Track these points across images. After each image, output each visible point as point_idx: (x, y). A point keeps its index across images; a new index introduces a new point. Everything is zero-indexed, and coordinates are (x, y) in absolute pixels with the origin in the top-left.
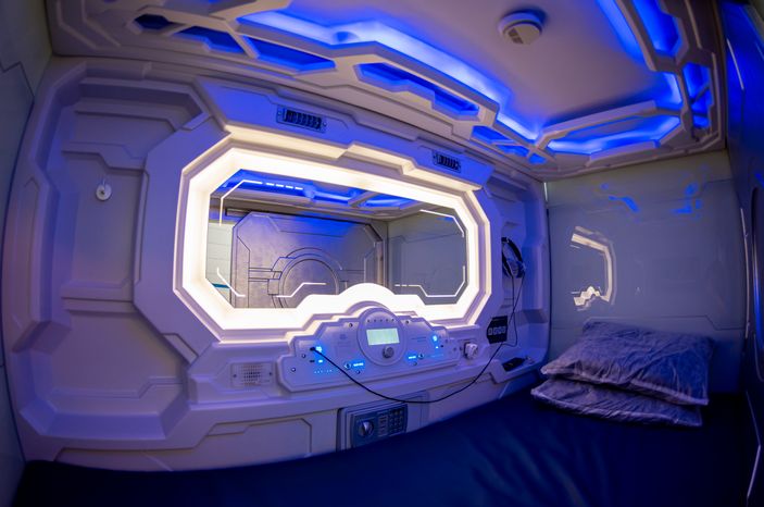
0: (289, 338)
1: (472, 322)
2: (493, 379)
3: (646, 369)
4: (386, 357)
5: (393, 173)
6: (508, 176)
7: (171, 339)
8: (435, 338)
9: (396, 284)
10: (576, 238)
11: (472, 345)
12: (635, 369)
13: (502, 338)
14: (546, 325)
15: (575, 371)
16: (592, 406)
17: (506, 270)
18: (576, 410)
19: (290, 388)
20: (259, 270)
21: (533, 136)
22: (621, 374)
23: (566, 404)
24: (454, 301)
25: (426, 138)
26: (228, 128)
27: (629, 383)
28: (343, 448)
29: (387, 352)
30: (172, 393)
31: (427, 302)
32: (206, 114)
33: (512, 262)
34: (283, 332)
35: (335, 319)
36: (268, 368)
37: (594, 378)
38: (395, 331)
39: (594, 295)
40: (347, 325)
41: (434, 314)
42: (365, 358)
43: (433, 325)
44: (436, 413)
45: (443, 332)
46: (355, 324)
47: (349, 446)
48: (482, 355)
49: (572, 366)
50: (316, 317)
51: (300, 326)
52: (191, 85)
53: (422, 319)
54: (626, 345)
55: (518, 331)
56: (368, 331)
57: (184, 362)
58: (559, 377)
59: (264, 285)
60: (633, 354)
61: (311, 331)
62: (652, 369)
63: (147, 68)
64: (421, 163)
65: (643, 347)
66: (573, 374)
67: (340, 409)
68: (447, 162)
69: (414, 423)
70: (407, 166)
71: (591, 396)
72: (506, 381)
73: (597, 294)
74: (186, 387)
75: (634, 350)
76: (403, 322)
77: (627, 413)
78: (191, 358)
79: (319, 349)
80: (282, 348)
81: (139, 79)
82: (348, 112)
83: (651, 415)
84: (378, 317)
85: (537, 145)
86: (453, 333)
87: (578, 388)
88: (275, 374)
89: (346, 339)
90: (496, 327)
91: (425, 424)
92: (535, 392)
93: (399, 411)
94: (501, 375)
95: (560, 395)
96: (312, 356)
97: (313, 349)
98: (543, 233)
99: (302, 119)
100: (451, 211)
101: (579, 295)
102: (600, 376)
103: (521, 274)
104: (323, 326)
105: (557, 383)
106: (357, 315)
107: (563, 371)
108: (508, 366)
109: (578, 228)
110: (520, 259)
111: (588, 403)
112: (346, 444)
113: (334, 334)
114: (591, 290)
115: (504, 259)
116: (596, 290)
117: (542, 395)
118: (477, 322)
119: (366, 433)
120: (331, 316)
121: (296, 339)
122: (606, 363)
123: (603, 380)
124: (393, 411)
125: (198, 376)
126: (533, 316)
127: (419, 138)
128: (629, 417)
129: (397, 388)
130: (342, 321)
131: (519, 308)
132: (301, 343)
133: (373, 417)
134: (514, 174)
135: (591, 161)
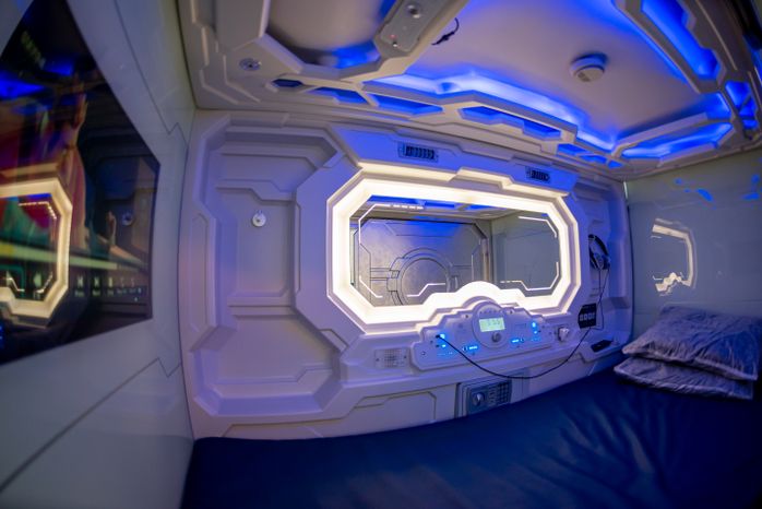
0: (418, 329)
1: (565, 310)
2: (583, 359)
3: (707, 348)
4: (495, 341)
5: (496, 188)
6: (592, 181)
7: (326, 334)
8: (534, 325)
9: (500, 280)
10: (657, 229)
11: (564, 330)
12: (697, 349)
13: (592, 323)
14: (630, 311)
15: (650, 350)
16: (665, 380)
17: (593, 264)
18: (651, 384)
19: (420, 367)
20: (379, 270)
21: (609, 146)
22: (686, 353)
23: (641, 379)
24: (549, 292)
25: (519, 156)
26: (360, 164)
27: (692, 361)
28: (460, 415)
29: (496, 337)
30: (323, 376)
31: (527, 294)
32: (340, 154)
33: (599, 256)
34: (413, 324)
35: (454, 312)
36: (403, 353)
37: (665, 356)
38: (501, 320)
39: (675, 281)
40: (463, 316)
41: (532, 304)
42: (478, 343)
43: (532, 314)
44: (535, 387)
45: (540, 319)
46: (470, 316)
47: (465, 414)
48: (573, 338)
49: (647, 346)
50: (438, 311)
51: (426, 318)
52: (325, 130)
53: (523, 309)
54: (692, 327)
55: (606, 316)
56: (480, 321)
57: (335, 351)
58: (638, 356)
59: (384, 283)
60: (697, 335)
61: (436, 322)
62: (712, 348)
63: (286, 118)
64: (517, 179)
65: (706, 328)
66: (648, 353)
67: (459, 384)
68: (538, 175)
69: (516, 396)
70: (506, 182)
71: (663, 372)
72: (594, 361)
73: (679, 279)
74: (336, 369)
75: (698, 331)
76: (508, 312)
77: (690, 386)
78: (342, 347)
79: (443, 336)
80: (414, 337)
81: (279, 126)
82: (454, 142)
83: (711, 388)
84: (488, 309)
85: (613, 154)
86: (549, 320)
87: (652, 365)
88: (408, 357)
89: (462, 327)
90: (586, 314)
91: (524, 397)
92: (618, 369)
93: (505, 385)
94: (590, 355)
95: (638, 371)
96: (436, 341)
97: (438, 336)
98: (625, 227)
99: (419, 153)
100: (545, 216)
101: (661, 282)
102: (670, 354)
103: (606, 266)
104: (445, 318)
105: (635, 361)
106: (471, 308)
107: (640, 351)
108: (596, 348)
109: (658, 220)
110: (606, 253)
111: (660, 378)
112: (463, 412)
113: (454, 324)
114: (673, 276)
115: (591, 254)
116: (678, 275)
117: (622, 371)
118: (569, 310)
119: (479, 403)
120: (450, 310)
121: (425, 329)
122: (675, 343)
123: (672, 358)
124: (500, 385)
125: (347, 361)
126: (618, 303)
127: (515, 157)
128: (693, 389)
129: (505, 366)
130: (459, 313)
131: (606, 295)
132: (429, 332)
133: (484, 391)
134: (597, 178)
135: (662, 162)
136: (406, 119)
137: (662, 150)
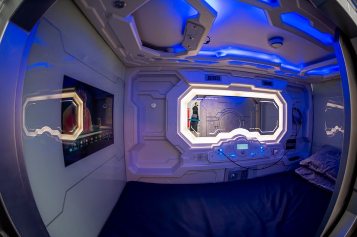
0: (212, 147)
1: (278, 142)
2: (284, 164)
3: (331, 169)
4: (243, 153)
5: (249, 90)
6: (295, 84)
8: (261, 148)
9: (250, 128)
11: (275, 151)
12: (327, 169)
15: (310, 165)
16: (313, 180)
17: (294, 122)
18: (307, 180)
19: (211, 161)
20: (210, 117)
21: (299, 70)
22: (322, 170)
23: (304, 177)
24: (272, 134)
25: (258, 76)
26: (190, 84)
27: (325, 174)
28: (225, 181)
29: (243, 152)
30: (176, 162)
31: (262, 134)
32: (182, 81)
33: (297, 118)
34: (210, 144)
35: (227, 141)
36: (205, 155)
37: (314, 169)
38: (247, 145)
39: (337, 130)
40: (231, 143)
41: (262, 138)
42: (236, 154)
43: (261, 143)
44: (259, 174)
45: (265, 146)
46: (233, 143)
47: (227, 181)
48: (280, 155)
49: (309, 163)
50: (221, 140)
51: (216, 142)
52: (176, 71)
53: (258, 141)
54: (329, 157)
56: (238, 145)
57: (180, 153)
58: (306, 166)
59: (212, 123)
60: (329, 162)
61: (219, 144)
62: (333, 170)
63: (160, 68)
64: (257, 86)
65: (334, 160)
66: (309, 166)
67: (226, 169)
68: (267, 83)
69: (251, 176)
70: (253, 88)
71: (313, 176)
72: (289, 165)
73: (340, 130)
74: (180, 160)
75: (331, 160)
76: (250, 142)
77: (322, 185)
78: (182, 152)
79: (221, 150)
80: (210, 149)
81: (158, 71)
82: (229, 73)
83: (329, 188)
84: (242, 140)
86: (268, 146)
87: (310, 172)
88: (206, 157)
89: (229, 147)
91: (255, 177)
92: (296, 171)
93: (245, 172)
94: (287, 162)
95: (303, 173)
96: (218, 152)
97: (219, 150)
98: (311, 105)
99: (213, 78)
100: (273, 100)
101: (330, 130)
102: (317, 168)
103: (300, 123)
104: (223, 143)
105: (304, 168)
106: (234, 139)
107: (306, 164)
108: (290, 160)
110: (301, 117)
111: (311, 178)
112: (226, 180)
113: (226, 146)
114: (337, 128)
115: (293, 117)
116: (339, 127)
117: (298, 172)
118: (280, 142)
119: (233, 177)
120: (226, 139)
121: (214, 147)
122: (319, 164)
123: (317, 170)
124: (243, 171)
125: (184, 157)
126: (305, 140)
127: (256, 76)
128: (322, 187)
129: (246, 164)
130: (229, 141)
131: (300, 135)
132: (215, 148)
133: (236, 173)
134: (297, 83)
135: (325, 77)
136: (207, 66)
137: (325, 71)
